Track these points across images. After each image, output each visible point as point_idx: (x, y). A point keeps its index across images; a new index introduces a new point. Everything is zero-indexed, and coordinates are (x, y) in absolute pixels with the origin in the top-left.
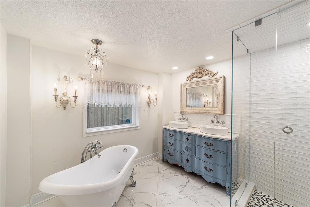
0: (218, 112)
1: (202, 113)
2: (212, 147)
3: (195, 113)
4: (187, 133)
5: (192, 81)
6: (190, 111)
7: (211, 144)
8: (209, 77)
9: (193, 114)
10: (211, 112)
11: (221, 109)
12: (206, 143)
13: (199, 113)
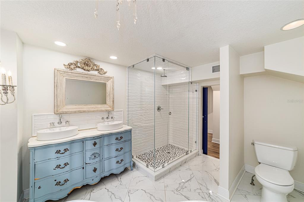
0: (110, 109)
1: (93, 111)
2: (123, 140)
3: (84, 112)
4: (94, 137)
5: (75, 70)
6: (74, 110)
7: (121, 138)
8: (99, 74)
9: (82, 113)
10: (103, 109)
11: (111, 106)
12: (117, 139)
13: (89, 112)
